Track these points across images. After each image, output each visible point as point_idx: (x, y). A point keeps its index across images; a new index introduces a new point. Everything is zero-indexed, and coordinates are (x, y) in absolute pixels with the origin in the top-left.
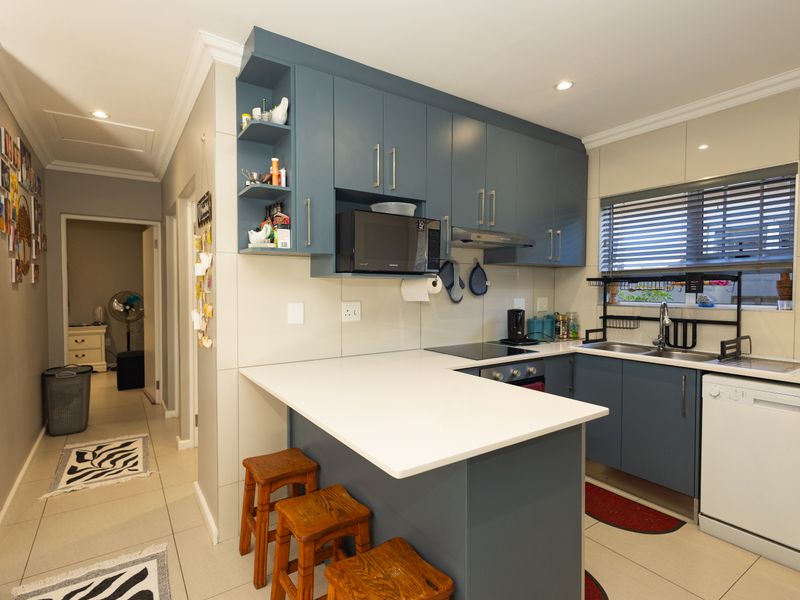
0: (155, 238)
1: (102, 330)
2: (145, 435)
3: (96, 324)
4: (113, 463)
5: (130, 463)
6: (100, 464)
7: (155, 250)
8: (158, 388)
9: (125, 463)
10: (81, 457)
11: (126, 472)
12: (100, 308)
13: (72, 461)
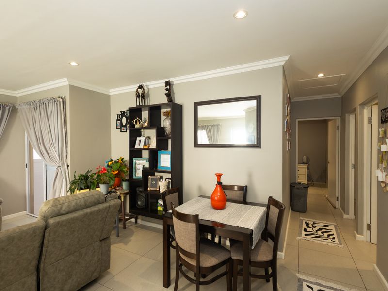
0: (337, 125)
1: (306, 166)
2: (335, 224)
3: (303, 163)
4: (323, 233)
5: (331, 237)
6: (317, 231)
7: (337, 131)
8: (338, 200)
9: (329, 236)
10: (307, 225)
11: (329, 240)
12: (305, 156)
13: (304, 226)
